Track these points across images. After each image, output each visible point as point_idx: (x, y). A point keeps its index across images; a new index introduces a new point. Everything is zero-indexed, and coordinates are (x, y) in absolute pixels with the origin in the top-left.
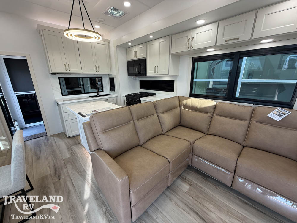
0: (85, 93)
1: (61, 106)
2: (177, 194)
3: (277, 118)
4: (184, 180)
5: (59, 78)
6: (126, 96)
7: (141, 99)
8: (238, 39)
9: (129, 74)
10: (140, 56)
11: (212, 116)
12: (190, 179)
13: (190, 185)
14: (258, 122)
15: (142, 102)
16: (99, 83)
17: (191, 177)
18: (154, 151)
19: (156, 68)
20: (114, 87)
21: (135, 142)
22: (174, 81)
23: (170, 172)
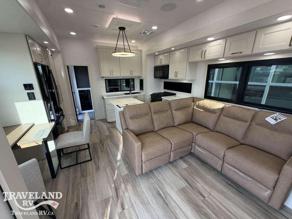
0: (121, 91)
1: (106, 100)
2: (177, 168)
4: (185, 161)
5: (105, 80)
6: (151, 95)
7: (162, 97)
8: (241, 53)
9: (155, 77)
11: (219, 116)
12: (190, 162)
13: (189, 165)
14: (257, 124)
15: (163, 100)
16: (132, 83)
17: (193, 162)
18: (163, 136)
20: (143, 87)
21: (151, 128)
22: (192, 84)
23: (172, 151)
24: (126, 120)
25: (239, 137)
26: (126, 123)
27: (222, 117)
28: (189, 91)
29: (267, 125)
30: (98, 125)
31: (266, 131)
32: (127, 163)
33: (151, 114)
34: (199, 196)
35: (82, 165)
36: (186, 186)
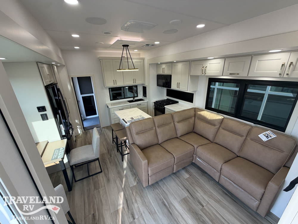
0: (125, 98)
1: (110, 109)
2: (179, 179)
3: (264, 139)
4: (187, 172)
5: (109, 88)
6: (154, 102)
7: (165, 106)
8: (238, 74)
9: (158, 85)
10: (167, 72)
11: (219, 129)
12: (191, 172)
13: (190, 175)
14: (252, 140)
15: (166, 109)
16: (135, 88)
17: (193, 171)
18: (167, 149)
19: (178, 85)
20: (146, 94)
21: (155, 142)
22: (193, 94)
23: (175, 163)
24: (133, 136)
25: (236, 149)
26: (132, 139)
27: (221, 130)
28: (191, 101)
29: (260, 141)
30: (104, 133)
31: (259, 146)
32: (135, 174)
33: (156, 128)
34: (198, 205)
35: (94, 176)
36: (188, 196)
